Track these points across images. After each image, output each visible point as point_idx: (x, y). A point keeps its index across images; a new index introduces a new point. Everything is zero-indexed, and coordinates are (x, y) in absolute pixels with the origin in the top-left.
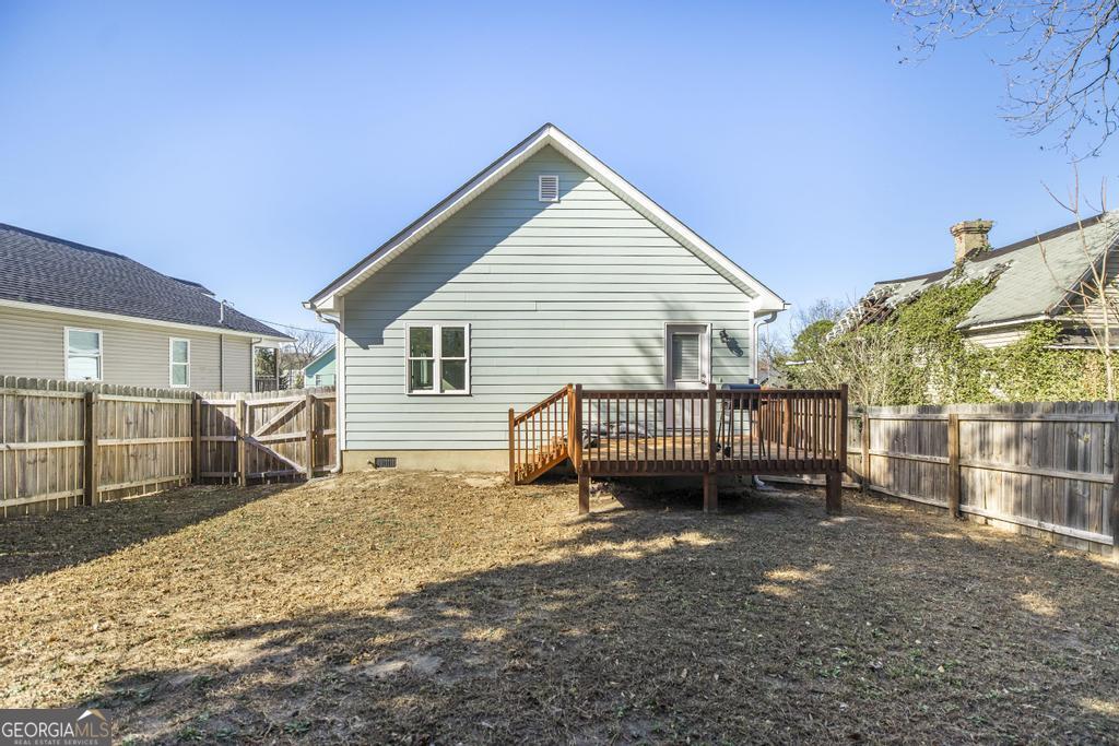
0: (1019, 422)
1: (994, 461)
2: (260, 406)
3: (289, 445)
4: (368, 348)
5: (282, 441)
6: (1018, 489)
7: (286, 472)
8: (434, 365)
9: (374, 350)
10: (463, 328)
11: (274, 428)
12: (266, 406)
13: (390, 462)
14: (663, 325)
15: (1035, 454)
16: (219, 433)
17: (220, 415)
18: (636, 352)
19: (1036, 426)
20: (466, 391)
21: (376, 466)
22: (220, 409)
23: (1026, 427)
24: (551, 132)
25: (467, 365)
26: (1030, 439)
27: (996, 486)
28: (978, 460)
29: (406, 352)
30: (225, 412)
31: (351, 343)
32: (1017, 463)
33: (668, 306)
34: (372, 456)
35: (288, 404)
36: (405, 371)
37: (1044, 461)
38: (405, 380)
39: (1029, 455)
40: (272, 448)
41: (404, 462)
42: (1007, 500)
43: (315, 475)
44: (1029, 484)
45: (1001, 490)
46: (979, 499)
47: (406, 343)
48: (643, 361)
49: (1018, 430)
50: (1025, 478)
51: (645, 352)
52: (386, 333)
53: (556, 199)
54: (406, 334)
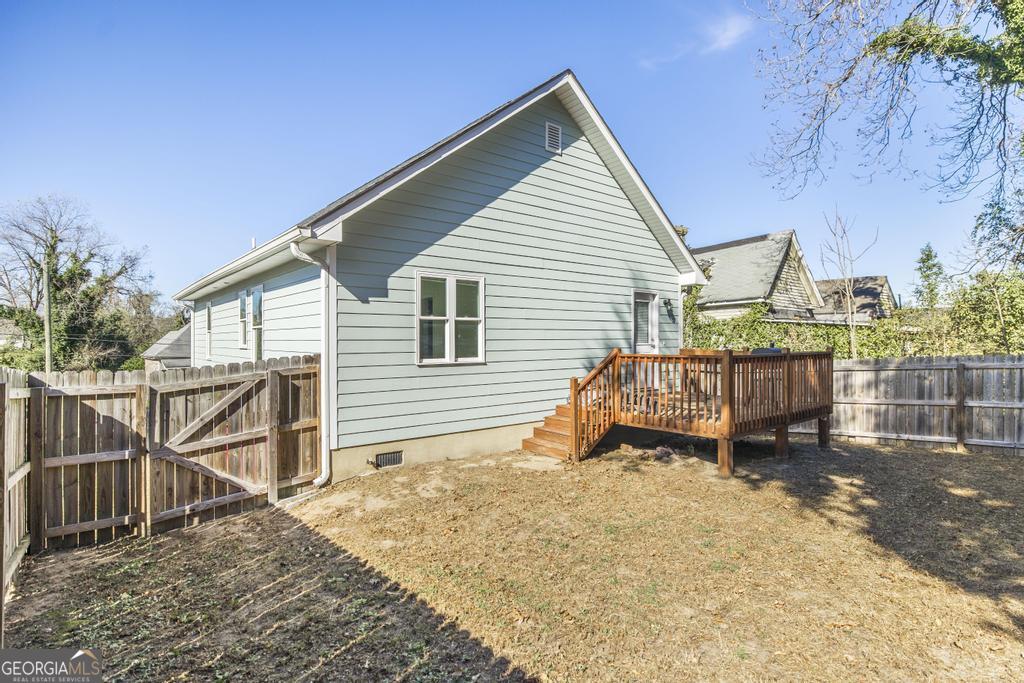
0: (877, 371)
1: (856, 397)
2: (179, 393)
3: (234, 452)
4: (368, 302)
5: (222, 448)
6: (877, 415)
7: (228, 498)
8: (447, 326)
9: (375, 304)
10: (477, 283)
11: (206, 429)
12: (193, 392)
13: (394, 458)
14: (632, 292)
15: (891, 391)
16: (87, 447)
17: (89, 415)
18: (613, 317)
19: (891, 373)
20: (480, 358)
21: (377, 466)
22: (88, 402)
23: (883, 375)
24: (568, 79)
25: (481, 328)
26: (886, 381)
27: (859, 415)
28: (841, 398)
29: (417, 309)
30: (101, 408)
31: (345, 293)
32: (876, 398)
33: (635, 275)
34: (370, 454)
35: (232, 386)
36: (416, 334)
37: (898, 395)
38: (416, 347)
39: (886, 392)
40: (203, 460)
41: (412, 454)
42: (868, 423)
43: (283, 494)
44: (887, 411)
45: (861, 417)
46: (843, 425)
47: (417, 297)
48: (618, 326)
49: (877, 377)
50: (883, 408)
51: (620, 317)
52: (392, 282)
53: (559, 151)
54: (417, 285)
